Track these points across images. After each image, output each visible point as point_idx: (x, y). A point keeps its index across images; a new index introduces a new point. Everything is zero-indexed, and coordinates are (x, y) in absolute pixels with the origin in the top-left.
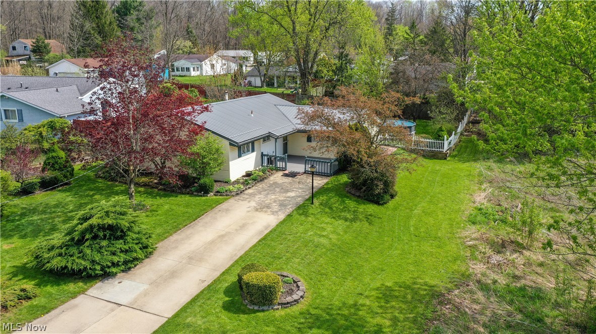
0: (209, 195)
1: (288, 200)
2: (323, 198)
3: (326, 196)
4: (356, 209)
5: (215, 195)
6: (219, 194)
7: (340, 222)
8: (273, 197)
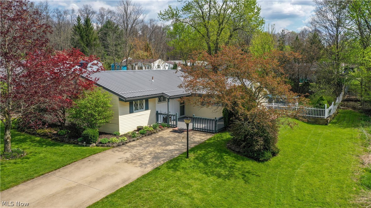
0: (91, 146)
1: (164, 153)
2: (201, 152)
3: (205, 150)
4: (233, 165)
5: (97, 146)
6: (101, 145)
7: (212, 178)
8: (151, 149)
